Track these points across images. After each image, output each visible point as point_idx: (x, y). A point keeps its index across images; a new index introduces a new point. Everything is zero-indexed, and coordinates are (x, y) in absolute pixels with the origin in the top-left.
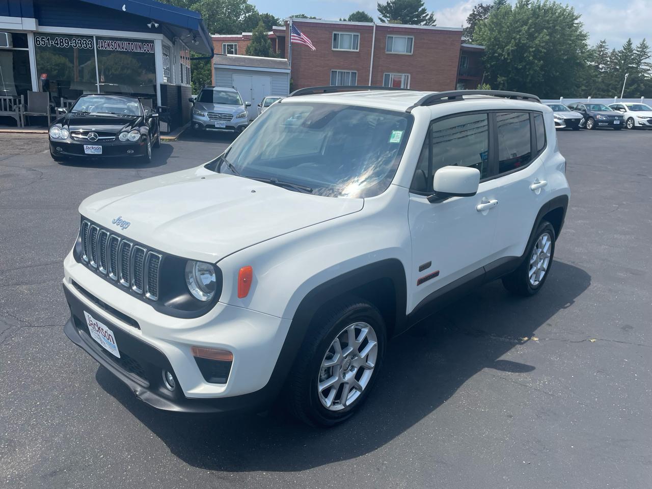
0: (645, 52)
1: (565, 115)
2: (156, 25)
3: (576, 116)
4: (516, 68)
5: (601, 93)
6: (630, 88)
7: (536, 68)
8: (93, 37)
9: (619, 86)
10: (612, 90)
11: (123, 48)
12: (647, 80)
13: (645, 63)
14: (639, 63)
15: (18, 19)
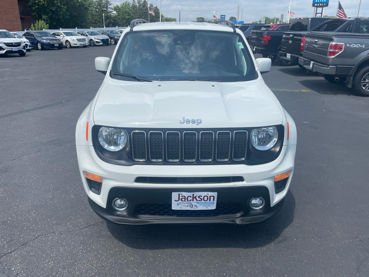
0: (108, 2)
1: (100, 37)
3: (106, 38)
4: (52, 10)
5: (93, 25)
6: (107, 21)
7: (64, 10)
9: (101, 21)
10: (98, 23)
12: (113, 17)
13: (110, 8)
14: (107, 8)
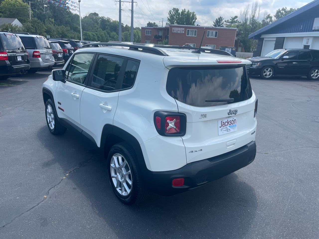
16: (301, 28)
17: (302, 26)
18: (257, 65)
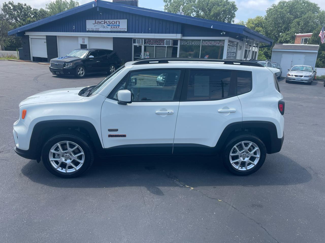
2: (224, 33)
8: (201, 40)
11: (211, 44)
15: (175, 35)
16: (74, 28)
17: (74, 26)
18: (71, 65)
